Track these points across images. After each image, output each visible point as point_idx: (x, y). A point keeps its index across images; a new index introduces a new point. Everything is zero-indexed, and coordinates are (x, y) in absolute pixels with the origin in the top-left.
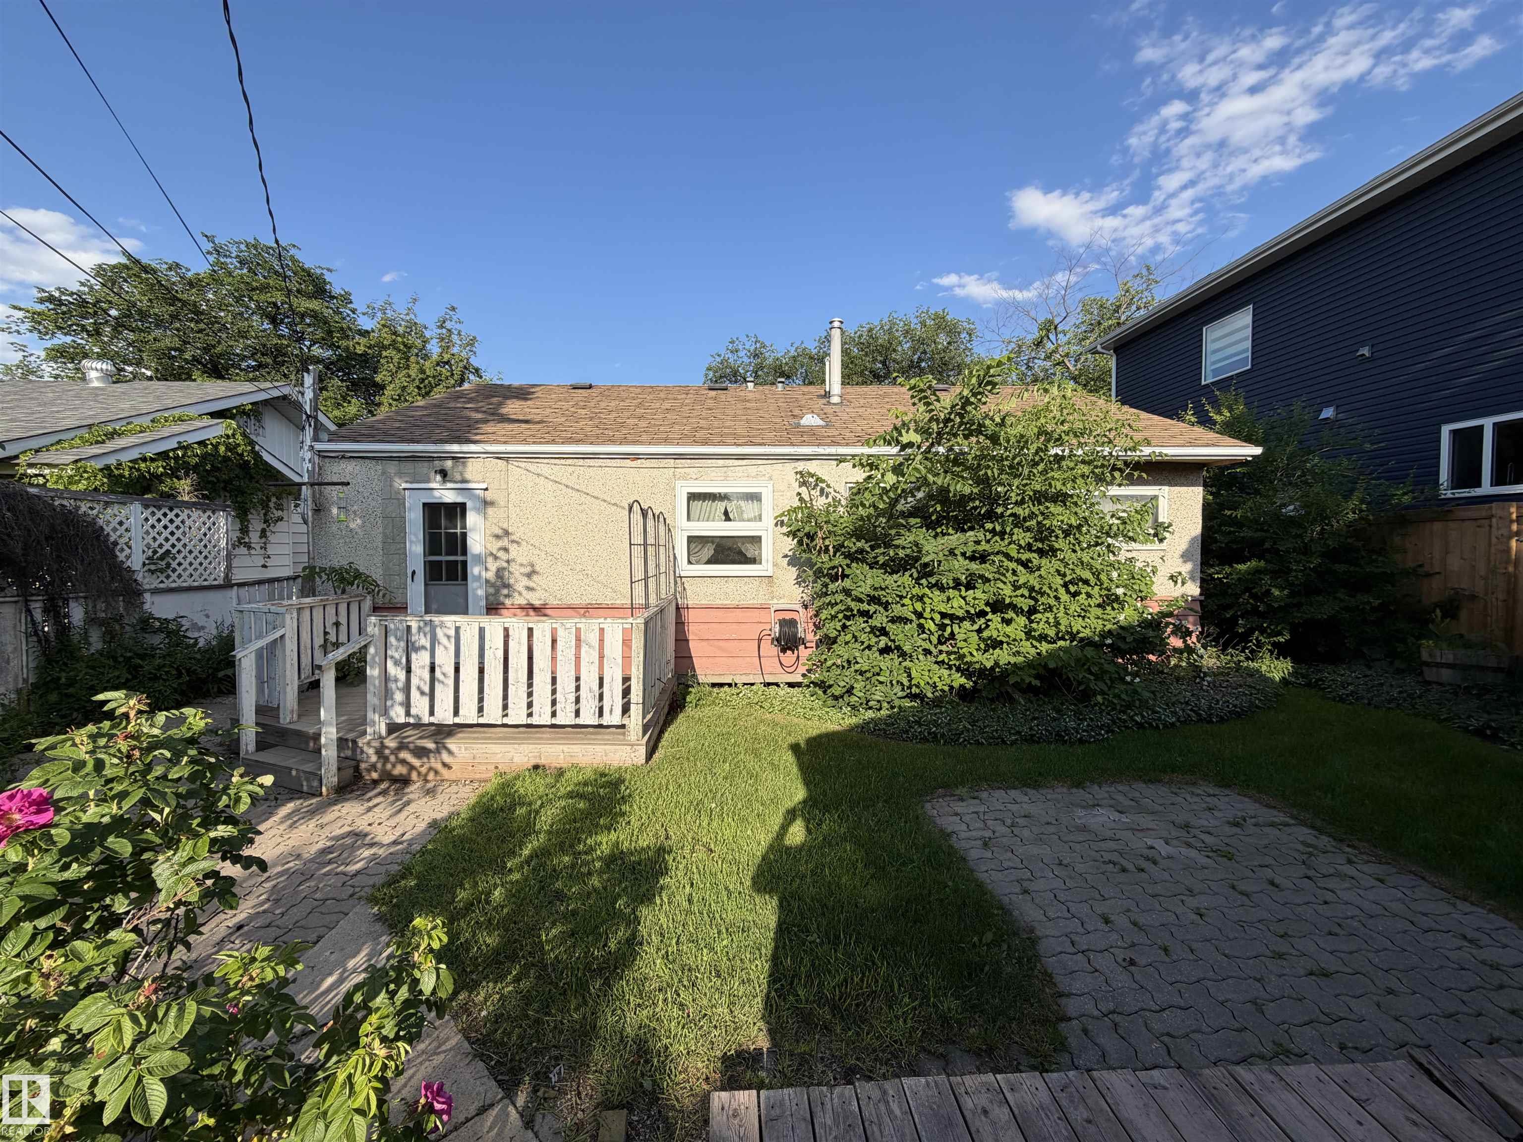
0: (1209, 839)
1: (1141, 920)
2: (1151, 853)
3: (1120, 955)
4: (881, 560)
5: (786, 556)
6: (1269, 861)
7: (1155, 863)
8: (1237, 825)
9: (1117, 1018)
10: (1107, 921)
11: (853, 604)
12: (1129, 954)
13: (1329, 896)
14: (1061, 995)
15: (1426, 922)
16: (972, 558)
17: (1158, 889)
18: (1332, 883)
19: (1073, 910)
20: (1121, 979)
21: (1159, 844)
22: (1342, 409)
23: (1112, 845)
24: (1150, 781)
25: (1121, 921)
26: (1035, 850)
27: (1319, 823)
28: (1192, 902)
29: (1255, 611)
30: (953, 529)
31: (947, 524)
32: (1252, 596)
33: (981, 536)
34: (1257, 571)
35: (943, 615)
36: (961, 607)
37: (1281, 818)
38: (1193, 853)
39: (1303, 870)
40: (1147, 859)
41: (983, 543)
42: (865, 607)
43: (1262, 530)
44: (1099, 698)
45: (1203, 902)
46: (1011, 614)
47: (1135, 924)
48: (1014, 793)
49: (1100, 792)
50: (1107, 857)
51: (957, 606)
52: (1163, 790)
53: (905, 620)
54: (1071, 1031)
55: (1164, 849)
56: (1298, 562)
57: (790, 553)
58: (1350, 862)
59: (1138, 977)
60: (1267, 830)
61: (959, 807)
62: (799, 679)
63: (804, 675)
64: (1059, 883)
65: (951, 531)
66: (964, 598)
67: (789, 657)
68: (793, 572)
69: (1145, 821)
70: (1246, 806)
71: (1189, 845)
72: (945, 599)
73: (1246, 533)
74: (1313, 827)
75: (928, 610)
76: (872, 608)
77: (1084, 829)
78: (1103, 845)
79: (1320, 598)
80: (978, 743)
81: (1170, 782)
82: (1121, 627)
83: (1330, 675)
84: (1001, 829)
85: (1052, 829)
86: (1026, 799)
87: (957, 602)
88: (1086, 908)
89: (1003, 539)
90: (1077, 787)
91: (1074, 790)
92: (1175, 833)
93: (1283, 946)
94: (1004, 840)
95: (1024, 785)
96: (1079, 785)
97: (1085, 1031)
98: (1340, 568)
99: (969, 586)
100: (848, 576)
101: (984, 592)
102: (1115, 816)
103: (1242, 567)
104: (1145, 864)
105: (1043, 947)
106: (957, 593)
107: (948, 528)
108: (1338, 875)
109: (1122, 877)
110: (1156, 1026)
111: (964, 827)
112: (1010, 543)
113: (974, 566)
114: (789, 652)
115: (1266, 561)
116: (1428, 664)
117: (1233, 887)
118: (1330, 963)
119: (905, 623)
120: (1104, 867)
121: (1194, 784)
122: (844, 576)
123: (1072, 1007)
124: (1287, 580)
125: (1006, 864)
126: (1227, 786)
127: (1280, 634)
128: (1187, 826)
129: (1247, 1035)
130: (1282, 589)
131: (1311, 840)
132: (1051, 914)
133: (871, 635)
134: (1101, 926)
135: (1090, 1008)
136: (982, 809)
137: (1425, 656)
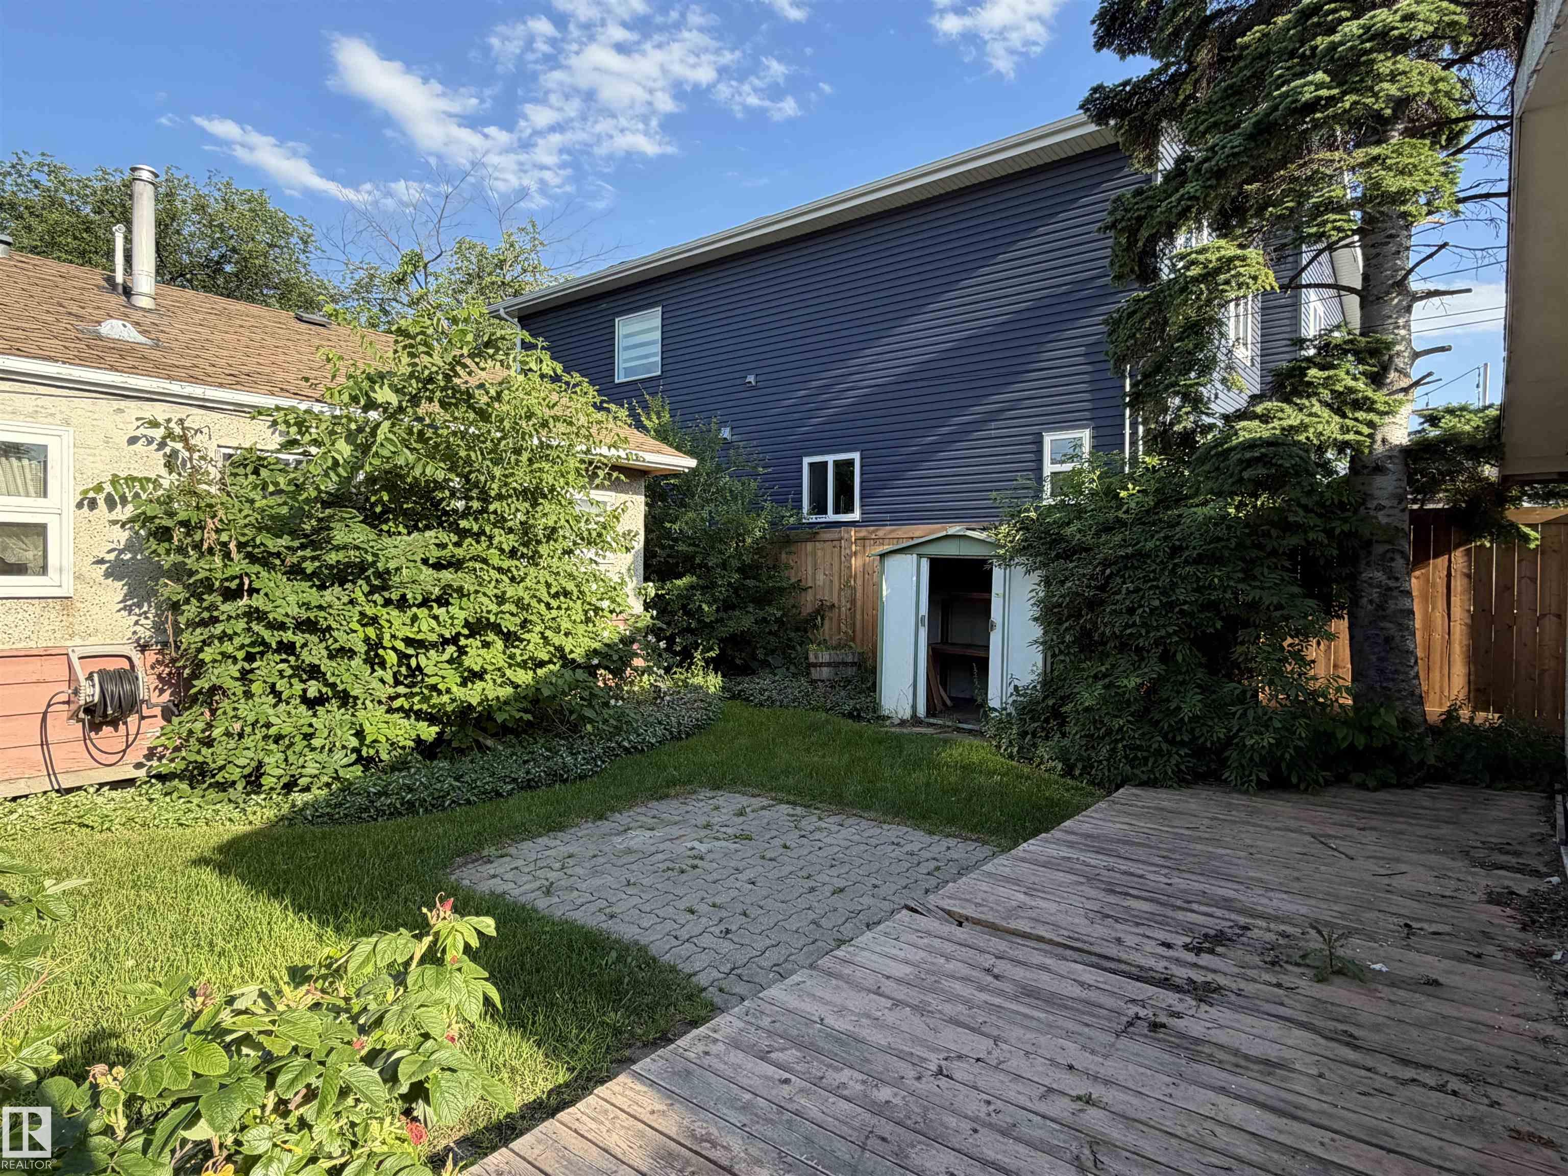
0: (729, 831)
1: (718, 901)
2: (694, 852)
3: (716, 930)
4: (309, 567)
5: (101, 561)
6: (774, 833)
7: (702, 859)
8: (741, 814)
9: (739, 971)
10: (692, 912)
11: (266, 634)
12: (722, 927)
13: (819, 844)
14: (690, 976)
15: (873, 841)
16: (438, 566)
17: (715, 876)
18: (817, 835)
19: (661, 914)
20: (726, 946)
21: (696, 844)
22: (736, 431)
23: (660, 857)
24: (661, 798)
25: (703, 908)
26: (597, 882)
27: (792, 798)
28: (743, 877)
29: (689, 630)
30: (406, 527)
31: (395, 520)
32: (685, 613)
33: (444, 537)
34: (692, 587)
35: (408, 641)
36: (432, 630)
37: (766, 802)
38: (723, 844)
39: (798, 833)
40: (695, 857)
41: (450, 546)
42: (288, 636)
43: (694, 545)
44: (589, 727)
45: (749, 874)
46: (491, 637)
47: (714, 906)
48: (543, 841)
49: (622, 818)
50: (663, 866)
51: (427, 629)
52: (675, 803)
53: (351, 653)
54: (712, 994)
55: (703, 848)
56: (723, 577)
57: (112, 557)
58: (820, 819)
59: (736, 940)
60: (763, 812)
61: (491, 869)
62: (132, 773)
63: (139, 766)
64: (636, 900)
65: (401, 528)
66: (436, 618)
67: (109, 738)
68: (117, 590)
69: (675, 831)
70: (741, 801)
71: (718, 839)
72: (408, 621)
73: (682, 547)
74: (788, 803)
75: (387, 636)
76: (299, 639)
77: (629, 851)
78: (654, 859)
79: (737, 613)
80: (468, 802)
81: (676, 796)
82: (606, 645)
83: (747, 684)
84: (552, 876)
85: (601, 860)
86: (558, 842)
87: (426, 623)
88: (670, 909)
89: (478, 542)
90: (600, 818)
91: (599, 823)
92: (703, 833)
93: (812, 883)
94: (563, 883)
95: (549, 830)
96: (601, 817)
97: (721, 990)
98: (750, 583)
99: (442, 601)
100: (257, 591)
101: (461, 608)
102: (649, 834)
103: (678, 582)
104: (696, 862)
105: (654, 950)
106: (426, 611)
107: (397, 526)
108: (819, 829)
109: (684, 877)
110: (764, 964)
111: (512, 885)
112: (488, 548)
113: (447, 576)
114: (107, 730)
115: (699, 577)
116: (815, 665)
117: (763, 857)
118: (841, 883)
119: (350, 658)
120: (666, 875)
121: (695, 792)
122: (252, 591)
123: (703, 980)
124: (713, 595)
125: (579, 902)
126: (719, 788)
127: (712, 649)
128: (708, 826)
129: (819, 943)
130: (710, 605)
131: (791, 812)
132: (645, 924)
133: (295, 681)
134: (689, 917)
135: (715, 974)
136: (520, 863)
137: (812, 659)
